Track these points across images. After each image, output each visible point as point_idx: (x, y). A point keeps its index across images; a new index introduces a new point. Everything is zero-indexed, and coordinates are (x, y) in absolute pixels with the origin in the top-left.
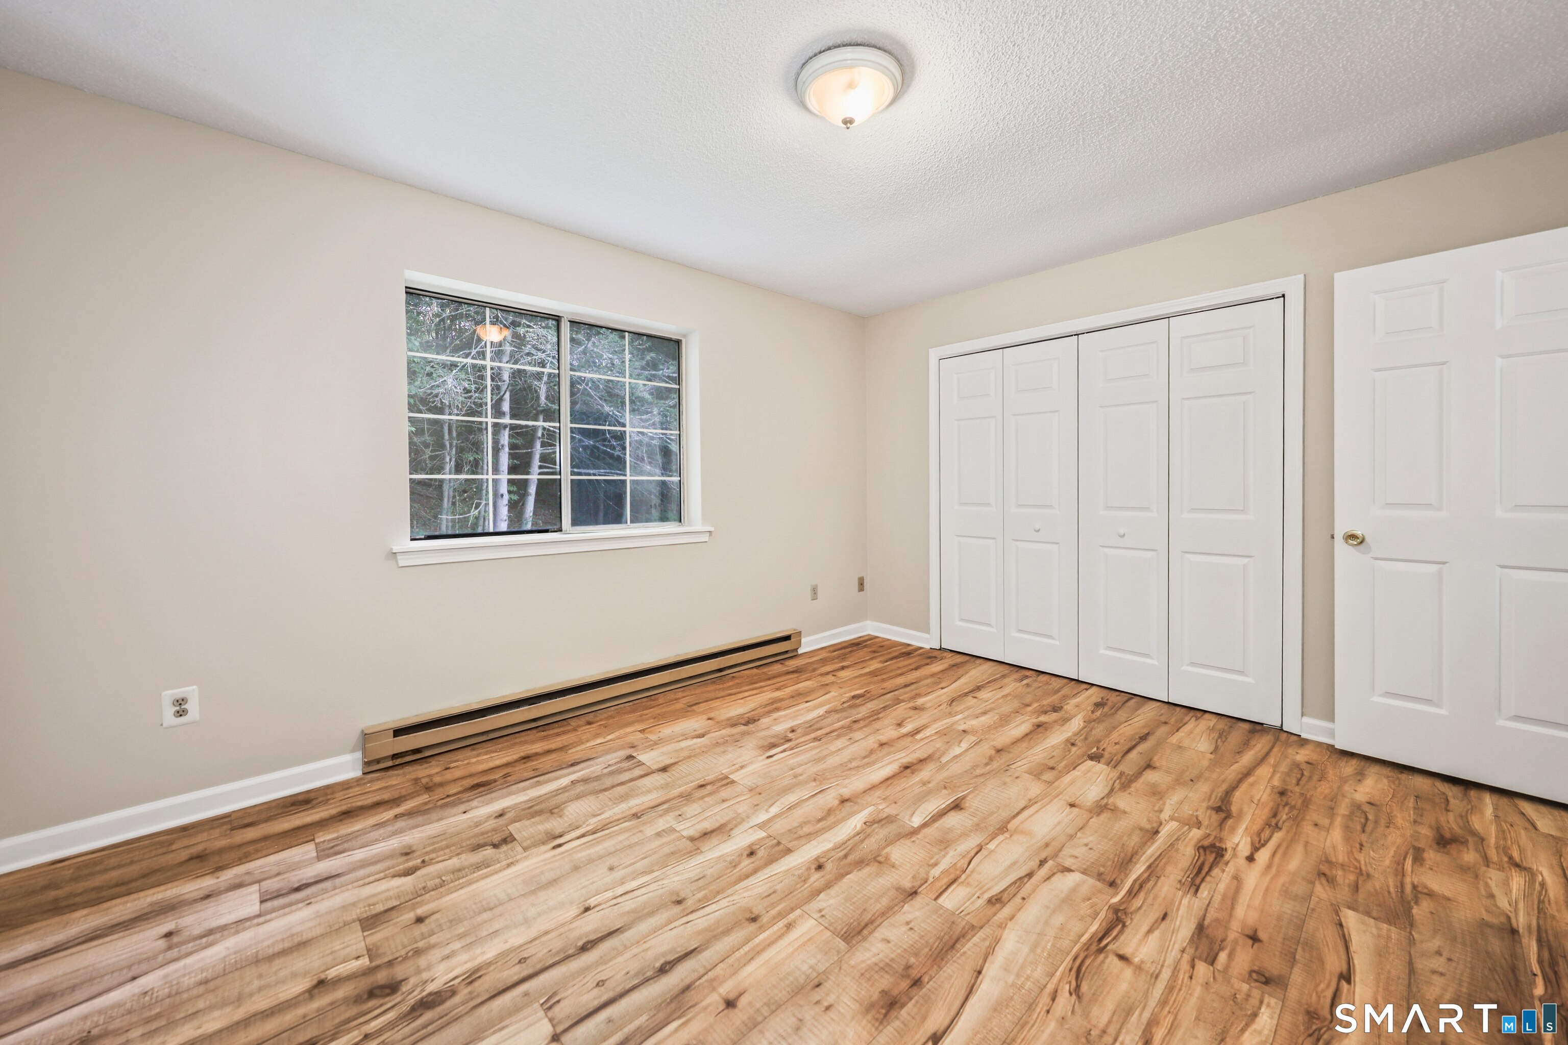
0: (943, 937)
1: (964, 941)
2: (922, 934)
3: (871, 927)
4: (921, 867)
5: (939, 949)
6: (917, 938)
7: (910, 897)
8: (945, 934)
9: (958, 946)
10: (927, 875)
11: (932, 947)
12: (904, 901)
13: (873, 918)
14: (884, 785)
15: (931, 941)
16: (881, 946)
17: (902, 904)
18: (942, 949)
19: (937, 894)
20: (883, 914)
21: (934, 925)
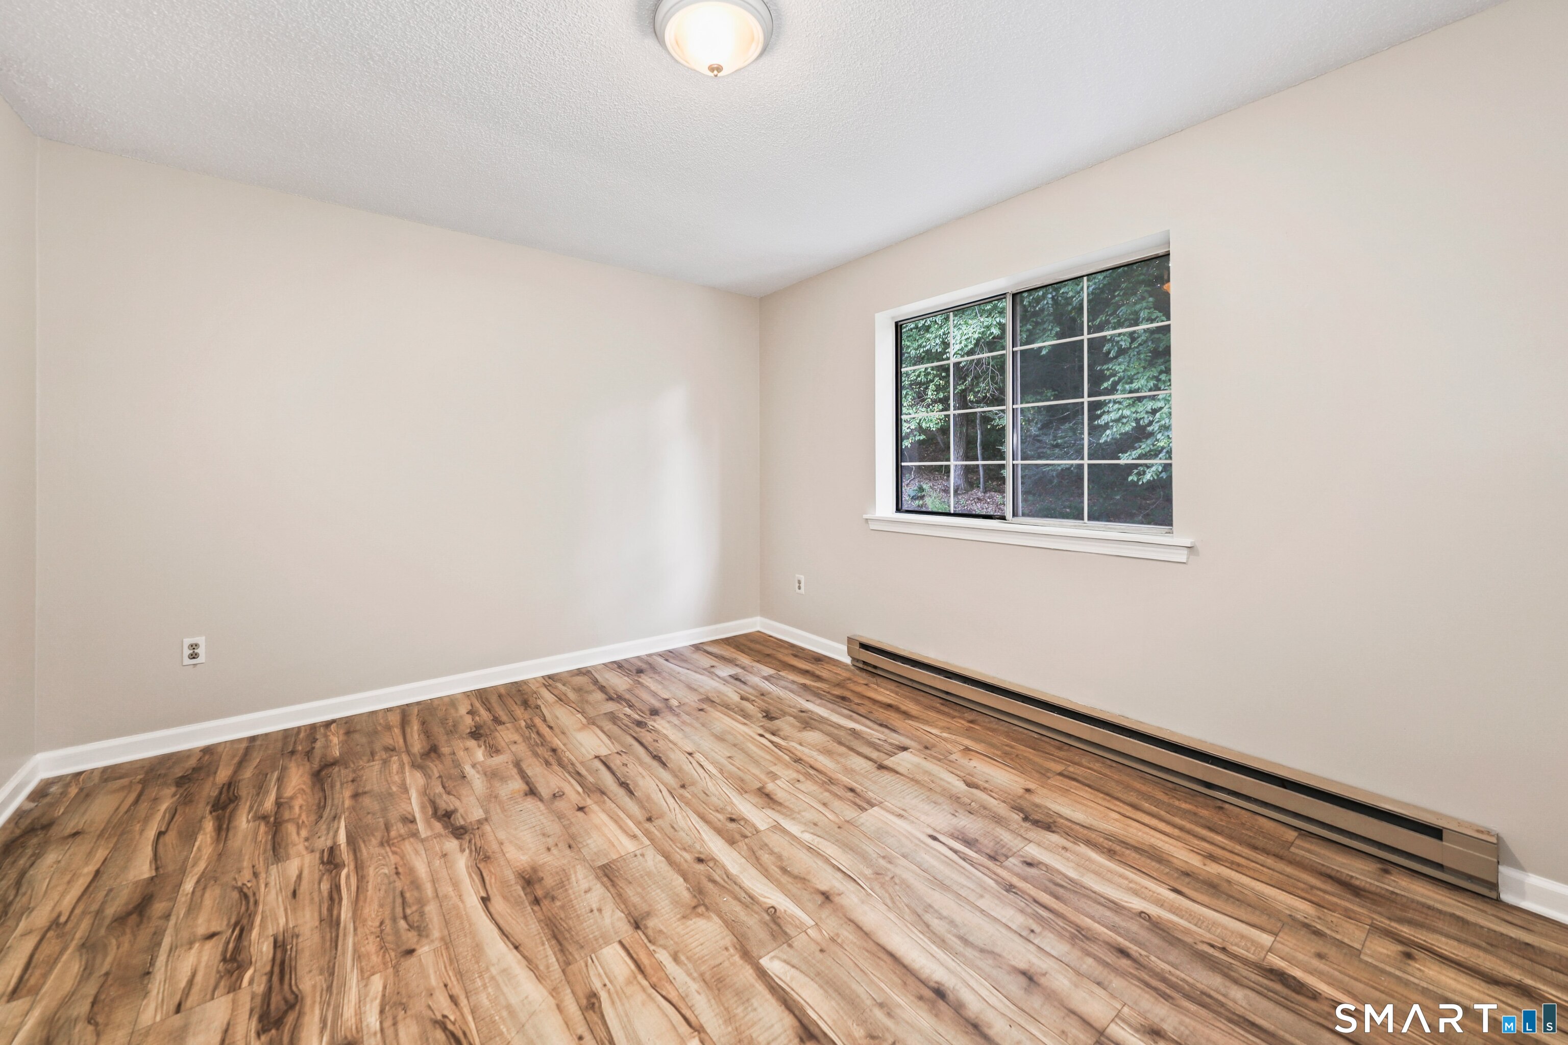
0: (569, 933)
1: (556, 949)
2: (581, 918)
3: (609, 884)
4: (676, 943)
5: (558, 925)
6: (579, 912)
7: (632, 921)
8: (572, 936)
9: (554, 942)
10: (661, 946)
11: (564, 921)
12: (629, 915)
13: (618, 887)
14: (871, 946)
15: (571, 922)
16: (584, 885)
17: (626, 913)
18: (556, 927)
19: (627, 946)
20: (620, 895)
21: (587, 930)
